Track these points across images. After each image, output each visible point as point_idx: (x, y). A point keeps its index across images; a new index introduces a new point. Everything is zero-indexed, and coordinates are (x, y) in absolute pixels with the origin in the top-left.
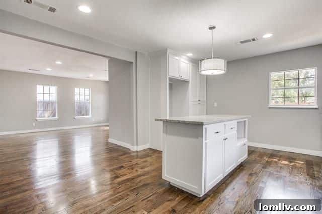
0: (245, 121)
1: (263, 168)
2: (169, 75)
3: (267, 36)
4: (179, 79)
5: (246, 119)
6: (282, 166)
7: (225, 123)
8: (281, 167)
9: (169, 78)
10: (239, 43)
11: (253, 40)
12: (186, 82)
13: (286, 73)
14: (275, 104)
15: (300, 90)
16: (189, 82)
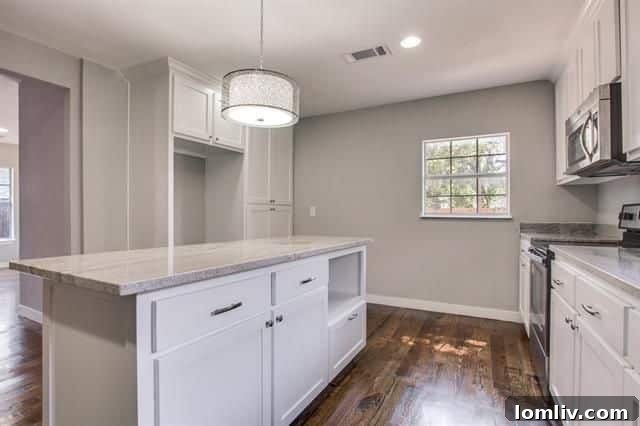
0: (360, 253)
1: (398, 374)
2: (175, 130)
3: (411, 42)
4: (211, 143)
5: (363, 249)
6: (444, 360)
7: (273, 269)
8: (440, 365)
9: (176, 139)
10: (351, 59)
11: (381, 51)
12: (234, 155)
13: (454, 143)
14: (433, 211)
15: (480, 179)
16: (242, 154)
